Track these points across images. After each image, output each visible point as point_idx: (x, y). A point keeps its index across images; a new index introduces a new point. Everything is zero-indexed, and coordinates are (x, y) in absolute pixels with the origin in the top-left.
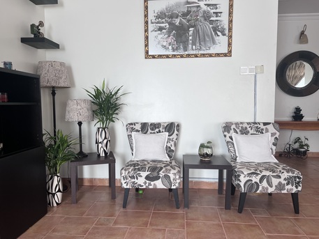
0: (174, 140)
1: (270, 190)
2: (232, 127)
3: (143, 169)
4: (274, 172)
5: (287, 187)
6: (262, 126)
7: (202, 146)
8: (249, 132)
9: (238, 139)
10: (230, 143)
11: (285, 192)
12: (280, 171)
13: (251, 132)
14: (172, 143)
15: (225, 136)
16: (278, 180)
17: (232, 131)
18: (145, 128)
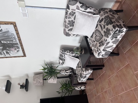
2: (67, 31)
6: (70, 11)
8: (72, 20)
11: (120, 39)
17: (70, 32)
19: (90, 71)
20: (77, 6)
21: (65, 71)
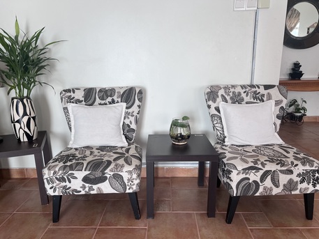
0: (135, 114)
1: (276, 191)
2: (220, 94)
3: (78, 166)
4: (283, 165)
5: (300, 186)
6: (262, 91)
7: (175, 124)
8: (243, 100)
9: (228, 110)
10: (216, 117)
11: (297, 192)
12: (292, 163)
13: (247, 99)
14: (132, 119)
15: (209, 107)
16: (289, 177)
17: (219, 99)
18: (90, 96)
20: (281, 101)
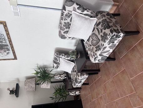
6: (66, 12)
8: (68, 22)
17: (66, 35)
19: (85, 76)
20: (74, 8)
21: (59, 75)
